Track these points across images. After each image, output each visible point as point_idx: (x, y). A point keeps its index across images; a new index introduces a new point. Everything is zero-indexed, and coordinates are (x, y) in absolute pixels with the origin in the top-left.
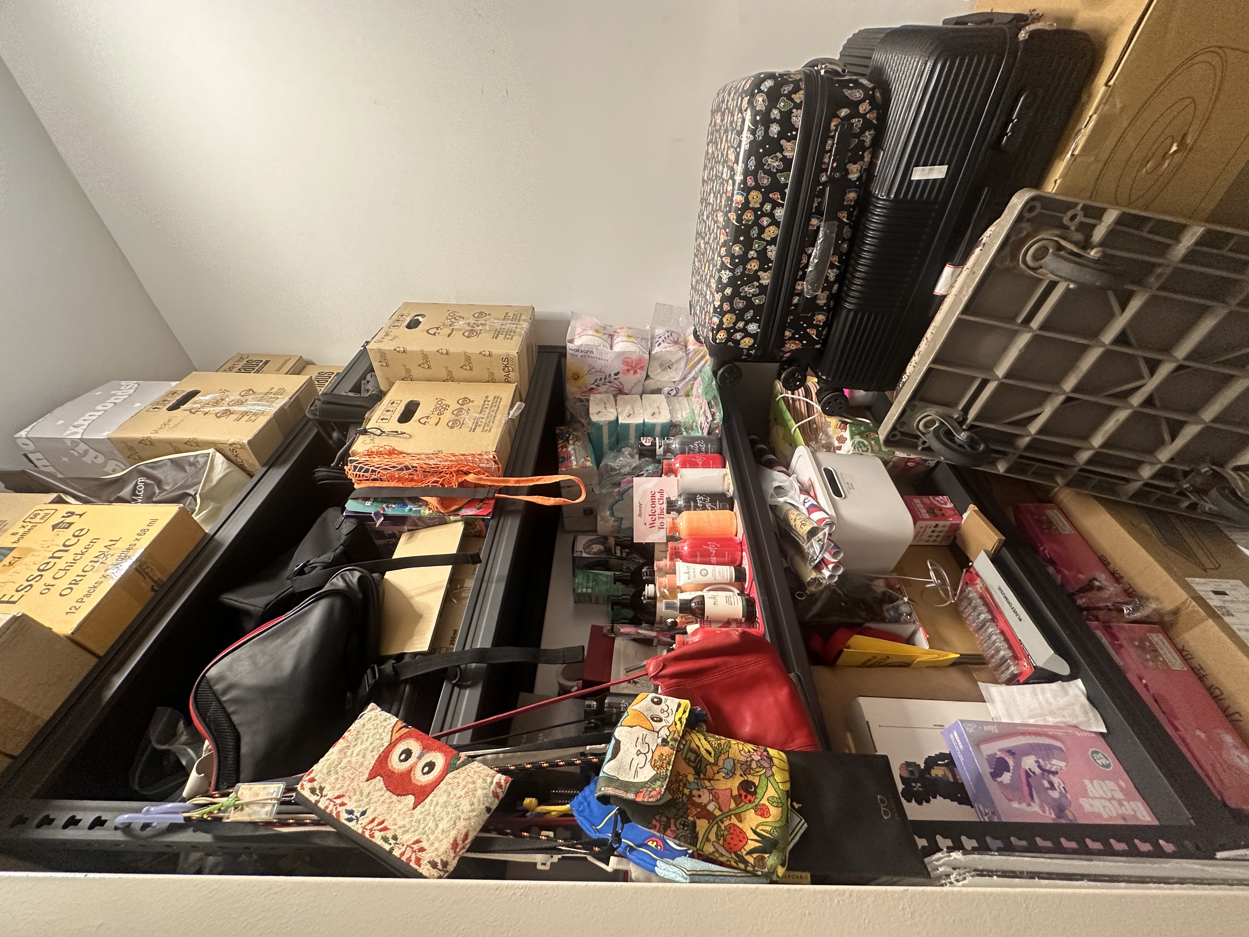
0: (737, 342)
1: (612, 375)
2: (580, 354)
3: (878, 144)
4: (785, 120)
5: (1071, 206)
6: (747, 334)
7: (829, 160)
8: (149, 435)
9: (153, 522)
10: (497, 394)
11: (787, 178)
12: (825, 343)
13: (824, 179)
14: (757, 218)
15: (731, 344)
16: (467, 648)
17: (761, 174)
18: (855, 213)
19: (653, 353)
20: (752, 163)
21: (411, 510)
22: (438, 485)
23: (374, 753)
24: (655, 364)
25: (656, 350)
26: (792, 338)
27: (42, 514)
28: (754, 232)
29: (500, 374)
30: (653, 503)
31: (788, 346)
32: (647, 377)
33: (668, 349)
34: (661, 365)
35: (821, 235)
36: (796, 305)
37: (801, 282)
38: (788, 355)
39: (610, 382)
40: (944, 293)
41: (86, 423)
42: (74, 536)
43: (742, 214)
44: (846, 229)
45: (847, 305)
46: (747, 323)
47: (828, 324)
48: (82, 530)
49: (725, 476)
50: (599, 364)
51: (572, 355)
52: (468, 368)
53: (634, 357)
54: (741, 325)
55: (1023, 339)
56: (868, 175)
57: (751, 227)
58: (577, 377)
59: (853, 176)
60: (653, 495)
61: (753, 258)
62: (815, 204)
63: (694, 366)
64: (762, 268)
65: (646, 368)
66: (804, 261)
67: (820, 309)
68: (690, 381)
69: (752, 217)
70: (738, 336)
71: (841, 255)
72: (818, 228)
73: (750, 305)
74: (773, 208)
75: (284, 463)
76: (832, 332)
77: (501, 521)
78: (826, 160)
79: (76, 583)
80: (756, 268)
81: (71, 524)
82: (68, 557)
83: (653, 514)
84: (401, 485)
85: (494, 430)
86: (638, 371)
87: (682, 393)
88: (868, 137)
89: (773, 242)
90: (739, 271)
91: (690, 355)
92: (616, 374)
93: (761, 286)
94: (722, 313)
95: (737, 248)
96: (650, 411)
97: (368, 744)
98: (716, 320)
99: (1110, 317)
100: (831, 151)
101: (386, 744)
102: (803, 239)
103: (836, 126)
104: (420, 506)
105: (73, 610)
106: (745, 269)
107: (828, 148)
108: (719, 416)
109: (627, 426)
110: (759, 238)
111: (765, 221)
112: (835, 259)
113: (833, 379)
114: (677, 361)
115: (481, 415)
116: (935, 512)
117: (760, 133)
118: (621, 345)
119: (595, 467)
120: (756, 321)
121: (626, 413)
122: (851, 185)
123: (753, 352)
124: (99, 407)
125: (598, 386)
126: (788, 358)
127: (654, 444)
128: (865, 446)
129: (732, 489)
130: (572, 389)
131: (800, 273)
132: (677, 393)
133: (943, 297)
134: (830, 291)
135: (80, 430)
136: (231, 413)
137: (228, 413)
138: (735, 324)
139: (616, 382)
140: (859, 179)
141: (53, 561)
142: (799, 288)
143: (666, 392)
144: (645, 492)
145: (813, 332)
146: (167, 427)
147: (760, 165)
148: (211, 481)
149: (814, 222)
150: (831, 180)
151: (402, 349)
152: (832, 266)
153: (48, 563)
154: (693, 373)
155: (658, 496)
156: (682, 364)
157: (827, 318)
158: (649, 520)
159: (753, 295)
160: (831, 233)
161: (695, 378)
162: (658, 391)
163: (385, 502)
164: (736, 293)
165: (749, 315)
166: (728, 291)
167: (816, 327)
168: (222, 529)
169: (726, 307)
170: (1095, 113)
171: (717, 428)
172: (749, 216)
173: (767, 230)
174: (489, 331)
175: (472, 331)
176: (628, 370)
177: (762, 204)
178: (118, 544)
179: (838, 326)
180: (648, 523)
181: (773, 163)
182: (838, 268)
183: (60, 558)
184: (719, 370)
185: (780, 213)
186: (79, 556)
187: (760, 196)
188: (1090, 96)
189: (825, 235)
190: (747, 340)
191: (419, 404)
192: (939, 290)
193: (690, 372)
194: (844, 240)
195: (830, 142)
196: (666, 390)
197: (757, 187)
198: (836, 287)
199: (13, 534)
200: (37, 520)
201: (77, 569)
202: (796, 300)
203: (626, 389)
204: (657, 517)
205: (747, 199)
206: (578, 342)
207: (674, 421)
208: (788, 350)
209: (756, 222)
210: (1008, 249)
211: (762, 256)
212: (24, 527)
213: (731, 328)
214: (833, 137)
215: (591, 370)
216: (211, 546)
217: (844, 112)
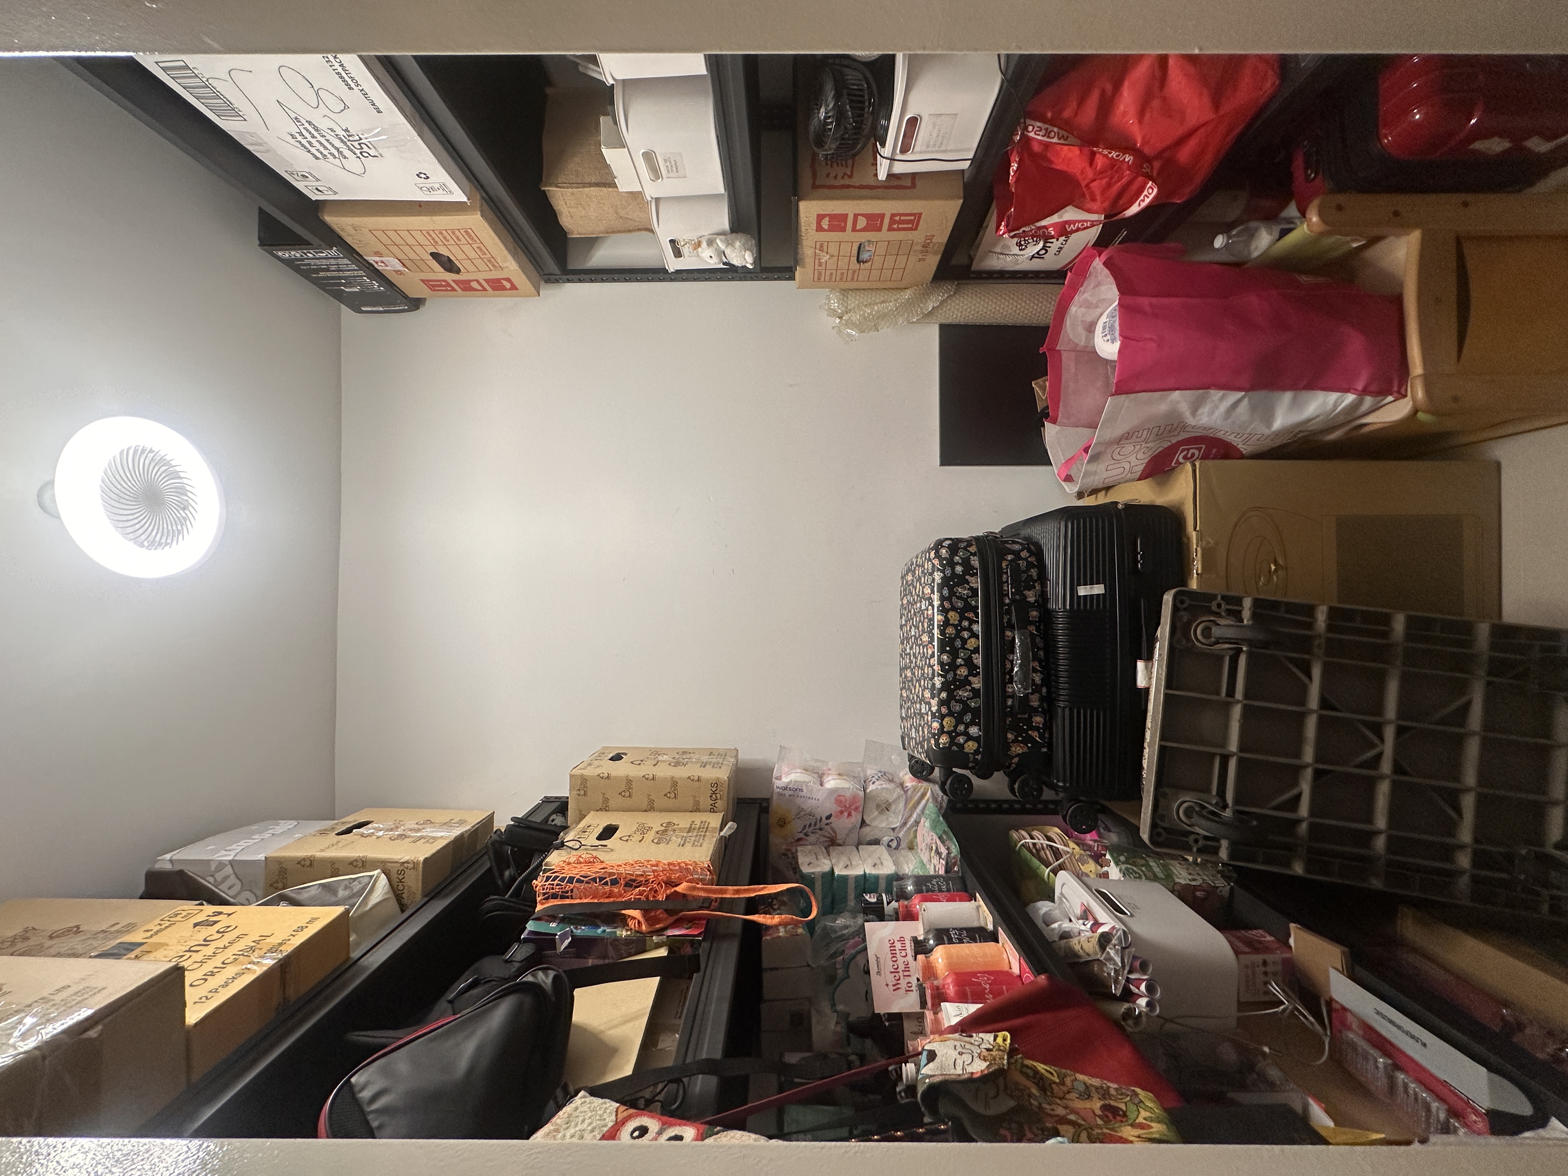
0: (961, 746)
1: (824, 819)
2: (787, 793)
3: (1043, 577)
4: (966, 563)
5: (1213, 597)
6: (970, 738)
7: (1009, 589)
8: (314, 853)
9: (312, 921)
10: (704, 819)
11: (977, 602)
12: (1050, 745)
13: (1007, 601)
14: (958, 632)
15: (955, 748)
16: (688, 1061)
17: (954, 599)
18: (1042, 627)
19: (868, 791)
20: (946, 592)
21: (604, 931)
22: (643, 898)
23: (596, 1133)
24: (871, 805)
25: (871, 788)
26: (1015, 741)
27: (184, 913)
28: (958, 643)
29: (706, 802)
30: (894, 955)
31: (1013, 749)
32: (863, 823)
33: (884, 786)
34: (878, 806)
35: (1017, 641)
36: (1011, 707)
37: (1010, 685)
38: (1016, 760)
39: (821, 829)
40: (1147, 686)
41: (241, 848)
42: (218, 932)
43: (945, 629)
44: (1038, 640)
45: (1062, 704)
46: (967, 726)
47: (1048, 726)
48: (229, 927)
49: (978, 907)
50: (808, 805)
51: (780, 794)
52: (673, 795)
53: (848, 794)
54: (961, 728)
55: (1237, 712)
56: (1043, 598)
57: (954, 639)
58: (783, 823)
59: (1032, 599)
60: (892, 945)
61: (961, 665)
62: (1005, 620)
63: (915, 807)
64: (971, 674)
65: (861, 808)
66: (1008, 666)
67: (1034, 711)
68: (912, 826)
69: (954, 632)
70: (961, 739)
71: (1040, 661)
72: (1014, 638)
73: (966, 708)
74: (970, 625)
75: (446, 896)
76: (1054, 736)
77: (715, 945)
78: (1006, 588)
79: (212, 974)
80: (966, 673)
81: (215, 922)
82: (208, 951)
83: (896, 971)
84: (596, 901)
85: (705, 845)
86: (853, 812)
87: (904, 845)
88: (1034, 572)
89: (976, 650)
90: (950, 676)
91: (909, 792)
92: (828, 817)
93: (973, 690)
94: (942, 717)
95: (945, 657)
96: (870, 862)
97: (585, 1125)
98: (936, 725)
99: (1304, 690)
100: (1007, 582)
101: (610, 1124)
102: (1002, 647)
103: (1007, 566)
104: (616, 928)
105: (204, 999)
106: (955, 675)
107: (1004, 580)
108: (955, 850)
109: (845, 878)
110: (963, 647)
111: (966, 634)
112: (1036, 664)
113: (1071, 784)
114: (895, 801)
115: (690, 834)
116: (1256, 947)
117: (948, 572)
118: (831, 783)
119: (808, 934)
120: (978, 724)
121: (841, 865)
122: (1031, 605)
123: (979, 757)
124: (256, 836)
125: (807, 835)
126: (1017, 764)
127: (880, 901)
128: (1136, 873)
129: (990, 919)
130: (777, 841)
131: (1008, 677)
132: (899, 845)
133: (1147, 690)
134: (1040, 693)
135: (233, 853)
136: (406, 837)
137: (402, 837)
138: (956, 727)
139: (828, 828)
140: (1036, 601)
141: (188, 954)
142: (1010, 690)
143: (885, 843)
144: (881, 941)
145: (1035, 734)
146: (335, 847)
147: (952, 593)
148: (366, 904)
149: (1008, 633)
150: (1013, 601)
151: (606, 775)
152: (1035, 670)
153: (182, 956)
154: (915, 816)
155: (898, 945)
156: (901, 805)
157: (1045, 719)
158: (891, 979)
159: (968, 699)
160: (1026, 638)
161: (917, 823)
162: (876, 842)
163: (573, 924)
164: (951, 697)
165: (968, 718)
166: (944, 695)
167: (1037, 729)
168: (368, 955)
169: (944, 710)
170: (1197, 546)
171: (955, 864)
172: (950, 630)
173: (969, 641)
174: (696, 763)
175: (676, 763)
176: (842, 812)
177: (960, 621)
178: (268, 940)
179: (1057, 729)
180: (891, 984)
181: (963, 591)
182: (1041, 673)
183: (197, 951)
184: (947, 780)
185: (978, 628)
186: (221, 950)
187: (958, 615)
188: (1189, 539)
189: (1020, 640)
190: (970, 743)
191: (617, 829)
192: (1141, 682)
193: (910, 816)
194: (1039, 649)
195: (1005, 576)
196: (886, 839)
197: (954, 609)
198: (1044, 690)
199: (147, 931)
200: (179, 918)
201: (217, 961)
202: (1010, 702)
203: (840, 839)
204: (901, 974)
205: (946, 617)
206: (785, 780)
207: (901, 873)
208: (1015, 754)
209: (958, 635)
210: (1179, 634)
211: (969, 663)
212: (160, 924)
213: (952, 731)
214: (1007, 573)
215: (801, 813)
216: (354, 969)
217: (1010, 557)
